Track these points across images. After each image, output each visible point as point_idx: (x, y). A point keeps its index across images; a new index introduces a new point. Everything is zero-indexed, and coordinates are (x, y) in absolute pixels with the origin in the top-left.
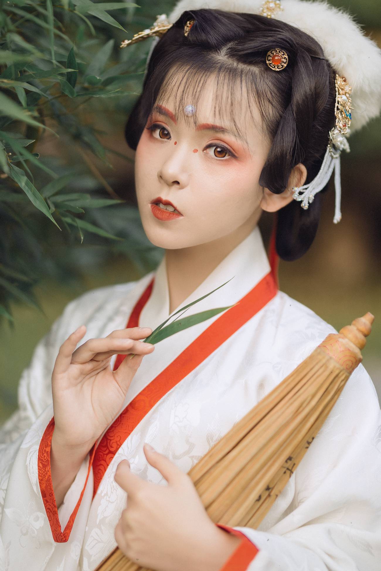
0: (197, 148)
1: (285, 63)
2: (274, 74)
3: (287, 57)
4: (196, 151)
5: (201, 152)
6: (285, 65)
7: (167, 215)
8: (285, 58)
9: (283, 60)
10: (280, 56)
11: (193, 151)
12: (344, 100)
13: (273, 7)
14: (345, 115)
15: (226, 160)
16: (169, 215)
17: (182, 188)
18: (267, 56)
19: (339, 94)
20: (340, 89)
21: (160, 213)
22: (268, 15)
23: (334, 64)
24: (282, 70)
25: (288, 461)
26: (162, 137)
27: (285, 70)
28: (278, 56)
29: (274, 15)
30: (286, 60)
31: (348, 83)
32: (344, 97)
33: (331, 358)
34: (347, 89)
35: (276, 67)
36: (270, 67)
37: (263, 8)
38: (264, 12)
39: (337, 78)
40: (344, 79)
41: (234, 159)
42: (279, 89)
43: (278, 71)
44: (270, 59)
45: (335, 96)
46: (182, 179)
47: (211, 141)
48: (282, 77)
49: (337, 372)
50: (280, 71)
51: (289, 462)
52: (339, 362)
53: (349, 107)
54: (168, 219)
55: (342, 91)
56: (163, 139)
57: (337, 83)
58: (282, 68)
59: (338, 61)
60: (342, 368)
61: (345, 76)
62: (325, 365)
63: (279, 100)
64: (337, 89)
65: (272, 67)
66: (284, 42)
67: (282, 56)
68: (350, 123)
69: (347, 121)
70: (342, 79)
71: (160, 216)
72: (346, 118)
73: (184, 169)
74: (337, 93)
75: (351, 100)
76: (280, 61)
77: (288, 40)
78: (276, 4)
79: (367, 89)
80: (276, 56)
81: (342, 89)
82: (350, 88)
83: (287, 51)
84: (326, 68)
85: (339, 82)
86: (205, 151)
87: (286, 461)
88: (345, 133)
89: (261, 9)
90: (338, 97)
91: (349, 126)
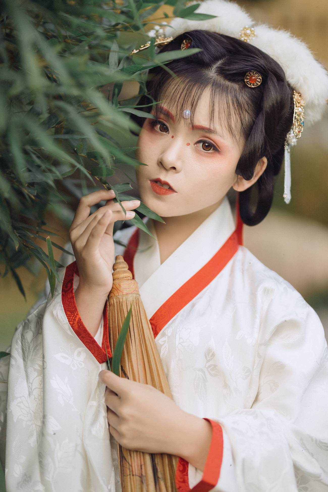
0: (190, 142)
1: (259, 82)
2: (250, 90)
3: (261, 78)
4: (188, 144)
5: (193, 145)
6: (259, 84)
7: (164, 191)
8: (260, 79)
9: (258, 80)
10: (255, 77)
11: (187, 144)
12: (300, 111)
13: (249, 33)
14: (300, 123)
15: (212, 153)
16: (166, 191)
17: (178, 172)
18: (246, 76)
19: (296, 106)
20: (297, 103)
21: (158, 189)
22: (245, 40)
23: (293, 84)
24: (257, 87)
26: (162, 130)
27: (259, 87)
28: (255, 76)
29: (249, 40)
30: (260, 80)
31: (303, 98)
32: (300, 109)
34: (302, 103)
35: (252, 85)
36: (247, 84)
37: (241, 33)
38: (242, 37)
39: (295, 93)
40: (300, 94)
41: (218, 153)
42: (253, 101)
43: (253, 88)
44: (248, 78)
45: (293, 108)
46: (178, 165)
47: (201, 138)
48: (256, 92)
50: (255, 87)
53: (302, 116)
54: (165, 194)
55: (298, 104)
56: (163, 133)
57: (295, 98)
58: (256, 85)
59: (296, 82)
61: (301, 91)
63: (253, 110)
64: (295, 102)
65: (249, 85)
66: (260, 67)
67: (257, 77)
68: (302, 129)
69: (301, 127)
70: (298, 94)
71: (158, 191)
72: (301, 126)
73: (179, 158)
74: (295, 106)
75: (304, 111)
76: (255, 80)
77: (262, 66)
78: (251, 31)
79: (316, 102)
80: (253, 76)
81: (299, 103)
82: (304, 102)
83: (261, 74)
84: (288, 87)
85: (296, 97)
86: (195, 145)
88: (299, 137)
89: (240, 34)
90: (296, 109)
91: (302, 131)
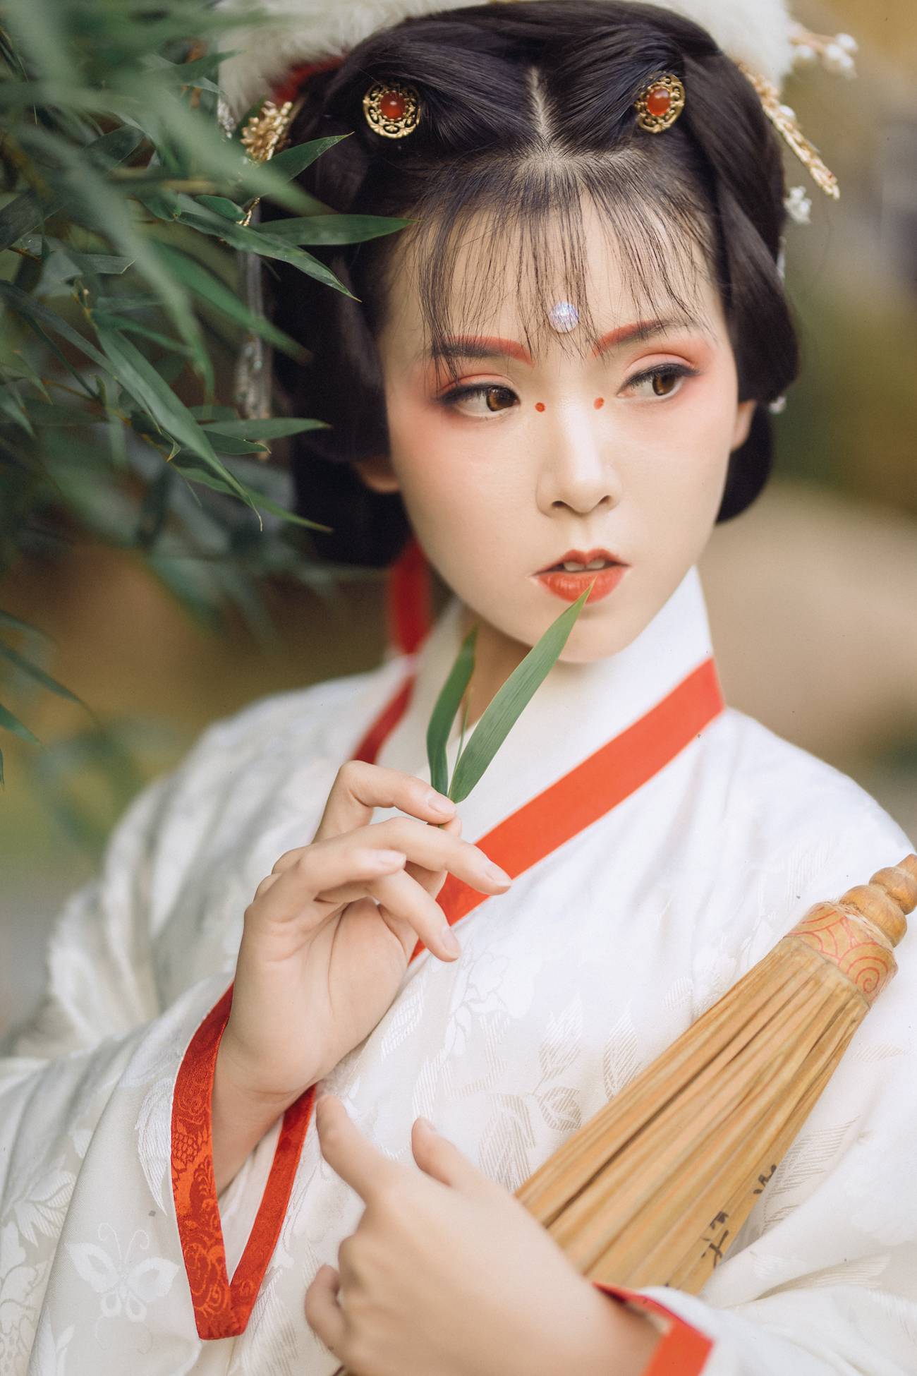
0: (601, 395)
4: (599, 404)
5: (615, 399)
6: (680, 105)
9: (673, 94)
11: (595, 405)
25: (718, 1224)
28: (661, 91)
30: (679, 90)
33: (828, 962)
35: (660, 120)
36: (646, 127)
43: (666, 128)
46: (613, 483)
47: (634, 364)
49: (844, 997)
51: (720, 1227)
52: (847, 973)
55: (765, 99)
58: (674, 115)
60: (854, 988)
62: (815, 981)
65: (651, 126)
66: (662, 52)
77: (664, 43)
80: (654, 93)
81: (764, 96)
86: (621, 395)
87: (712, 1225)
